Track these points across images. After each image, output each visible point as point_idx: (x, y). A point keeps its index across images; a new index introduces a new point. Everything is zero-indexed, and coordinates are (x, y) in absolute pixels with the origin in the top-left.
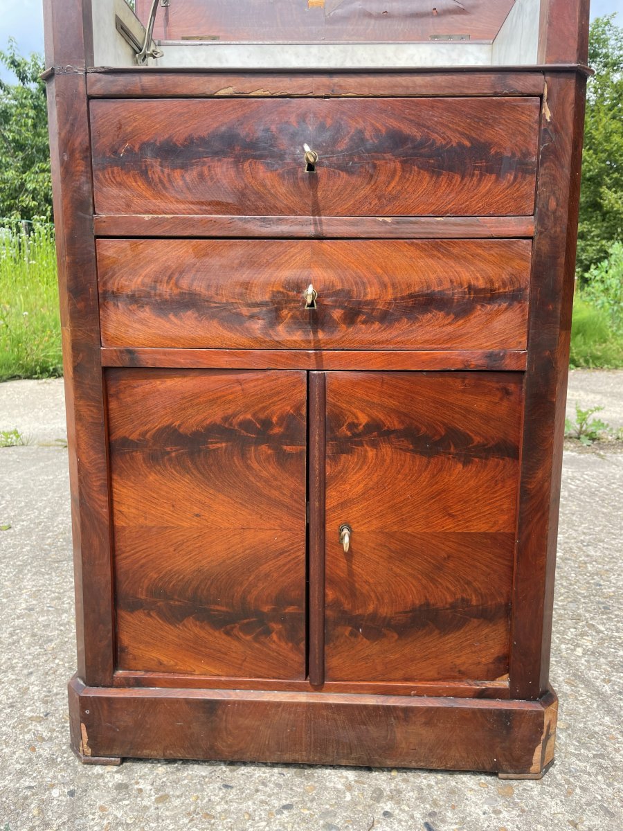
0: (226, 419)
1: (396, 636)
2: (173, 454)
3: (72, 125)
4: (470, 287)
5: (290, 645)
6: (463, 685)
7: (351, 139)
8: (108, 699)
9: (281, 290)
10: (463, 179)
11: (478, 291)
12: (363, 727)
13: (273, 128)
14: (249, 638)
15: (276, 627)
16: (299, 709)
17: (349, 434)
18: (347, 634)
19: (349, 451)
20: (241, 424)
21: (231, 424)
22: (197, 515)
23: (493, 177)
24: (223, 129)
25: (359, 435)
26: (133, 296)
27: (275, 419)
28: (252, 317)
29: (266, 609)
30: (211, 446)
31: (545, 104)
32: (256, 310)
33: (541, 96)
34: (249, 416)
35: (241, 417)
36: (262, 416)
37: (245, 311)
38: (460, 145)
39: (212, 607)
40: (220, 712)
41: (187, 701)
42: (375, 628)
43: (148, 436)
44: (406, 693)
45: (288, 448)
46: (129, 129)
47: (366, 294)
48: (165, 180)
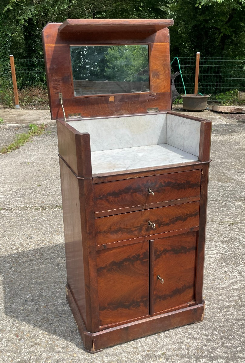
0: (128, 256)
1: (170, 298)
2: (114, 268)
3: (89, 192)
4: (186, 214)
5: (145, 307)
6: (185, 305)
7: (159, 185)
8: (100, 335)
9: (142, 223)
10: (184, 190)
11: (188, 214)
12: (164, 322)
13: (140, 185)
14: (134, 309)
15: (141, 304)
16: (149, 323)
17: (159, 253)
18: (159, 301)
19: (159, 257)
20: (132, 257)
21: (130, 257)
22: (121, 282)
23: (191, 188)
24: (128, 186)
25: (161, 253)
26: (105, 231)
27: (141, 254)
28: (135, 230)
29: (139, 300)
30: (124, 264)
31: (202, 171)
32: (136, 228)
33: (201, 169)
34: (134, 255)
35: (132, 255)
36: (137, 254)
37: (133, 229)
38: (184, 183)
39: (125, 304)
40: (129, 329)
41: (121, 329)
42: (165, 298)
43: (108, 265)
44: (172, 311)
45: (144, 260)
46: (104, 190)
47: (163, 220)
48: (113, 201)
